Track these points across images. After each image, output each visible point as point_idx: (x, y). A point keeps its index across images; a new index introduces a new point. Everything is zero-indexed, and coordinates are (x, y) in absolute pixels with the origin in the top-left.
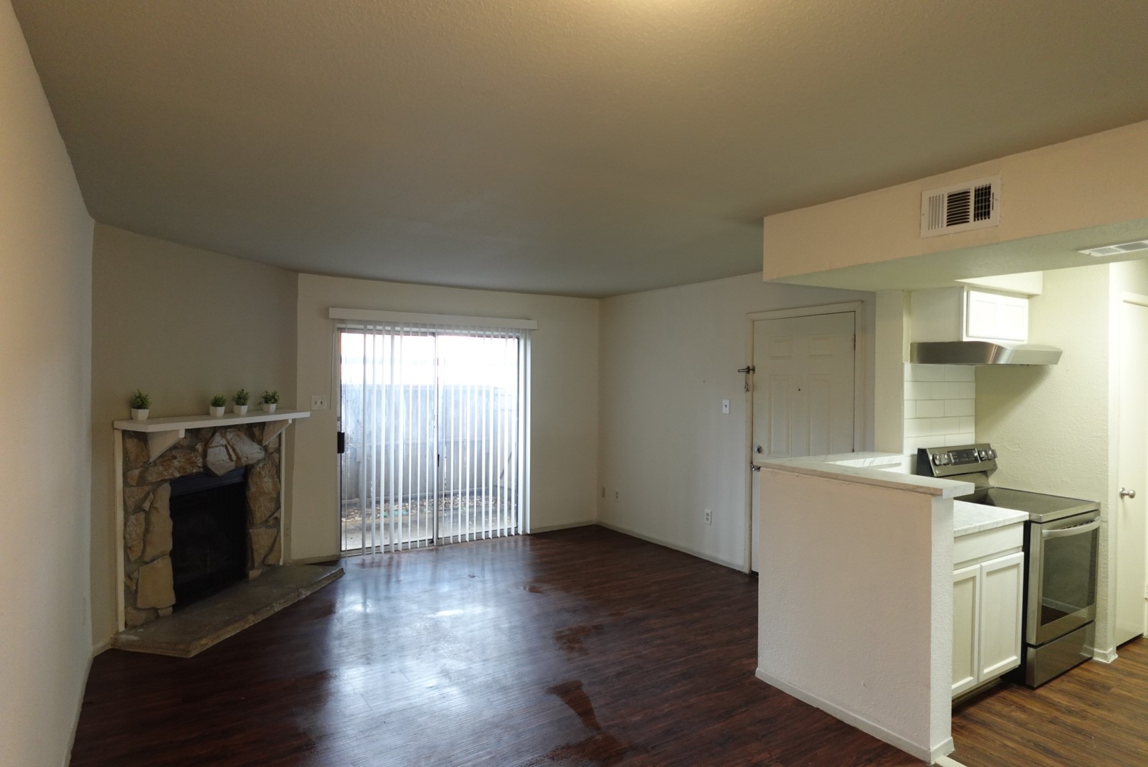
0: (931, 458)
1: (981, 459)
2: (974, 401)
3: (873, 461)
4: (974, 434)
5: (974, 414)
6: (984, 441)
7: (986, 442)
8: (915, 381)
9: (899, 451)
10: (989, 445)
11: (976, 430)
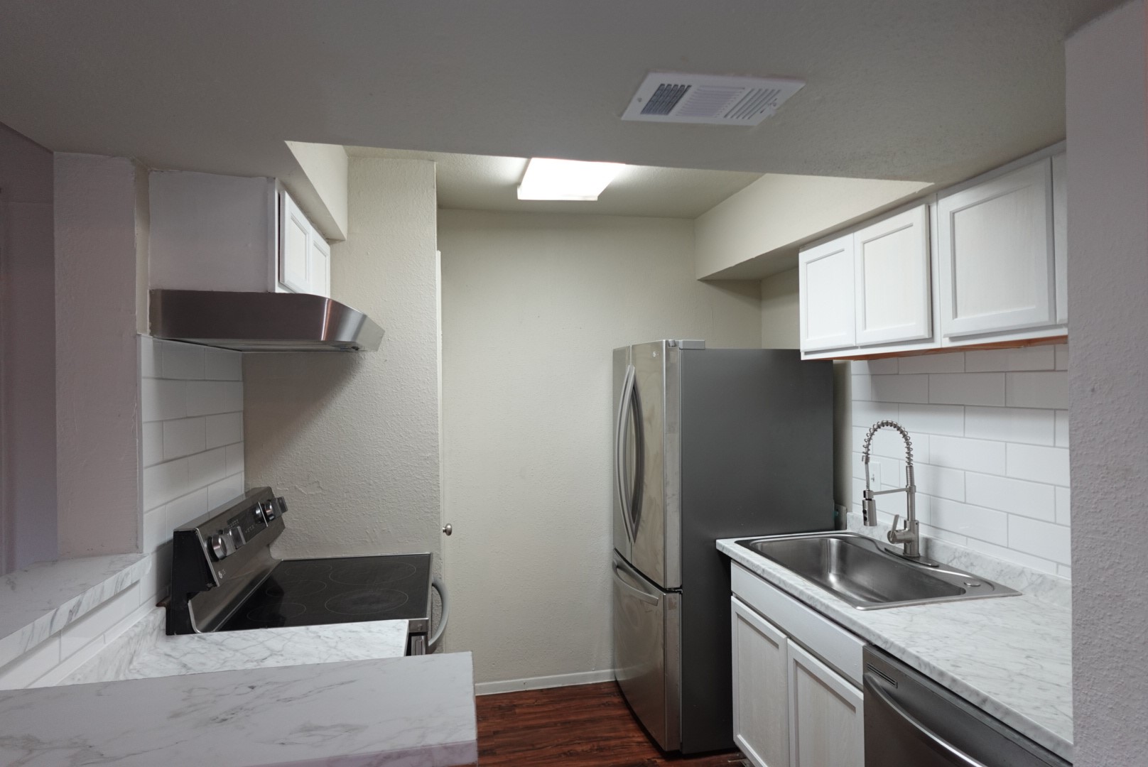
0: (205, 545)
1: (267, 517)
2: (242, 414)
3: (79, 604)
4: (243, 473)
5: (242, 439)
6: (261, 483)
7: (264, 485)
8: (160, 379)
9: (137, 548)
10: (269, 489)
11: (245, 467)
